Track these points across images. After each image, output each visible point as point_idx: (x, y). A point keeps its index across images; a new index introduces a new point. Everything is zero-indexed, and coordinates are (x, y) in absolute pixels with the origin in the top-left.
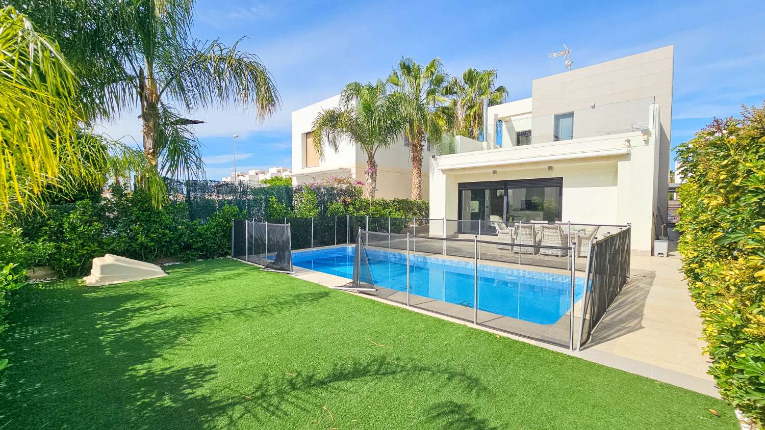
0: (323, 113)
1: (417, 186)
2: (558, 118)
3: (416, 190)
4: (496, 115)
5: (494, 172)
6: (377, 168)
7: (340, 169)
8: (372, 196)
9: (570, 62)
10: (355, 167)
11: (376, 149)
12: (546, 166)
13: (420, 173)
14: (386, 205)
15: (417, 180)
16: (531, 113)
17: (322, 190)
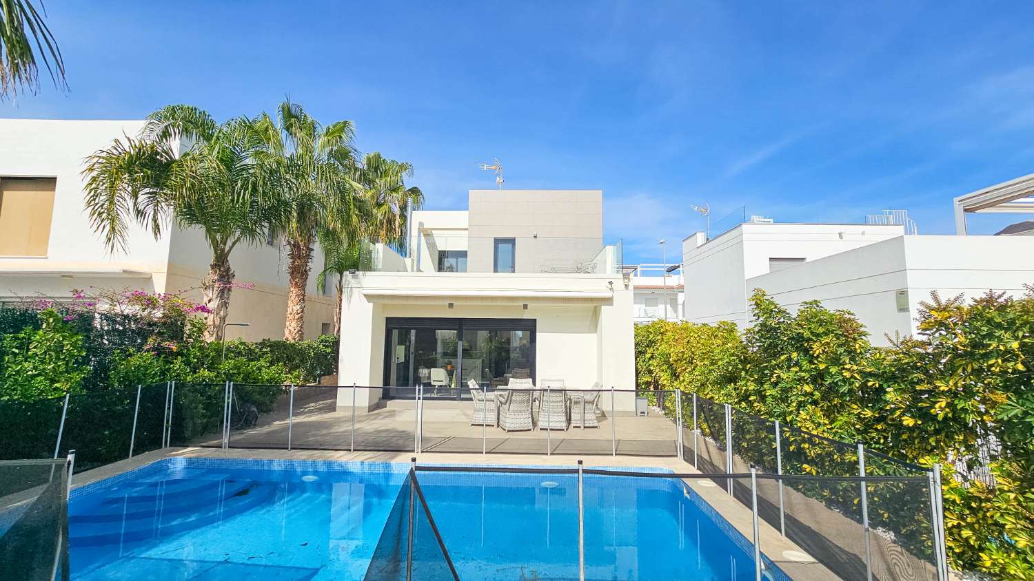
0: (126, 145)
1: (297, 317)
2: (498, 241)
3: (294, 324)
4: (421, 224)
5: (451, 306)
6: (234, 281)
7: (124, 271)
8: (217, 335)
9: (502, 181)
10: (166, 271)
11: (234, 244)
12: (521, 304)
13: (304, 296)
14: (251, 355)
15: (298, 307)
16: (467, 229)
17: (97, 323)
